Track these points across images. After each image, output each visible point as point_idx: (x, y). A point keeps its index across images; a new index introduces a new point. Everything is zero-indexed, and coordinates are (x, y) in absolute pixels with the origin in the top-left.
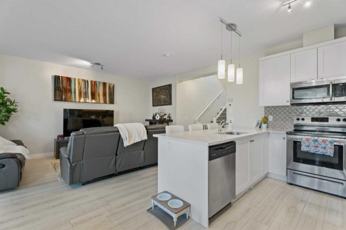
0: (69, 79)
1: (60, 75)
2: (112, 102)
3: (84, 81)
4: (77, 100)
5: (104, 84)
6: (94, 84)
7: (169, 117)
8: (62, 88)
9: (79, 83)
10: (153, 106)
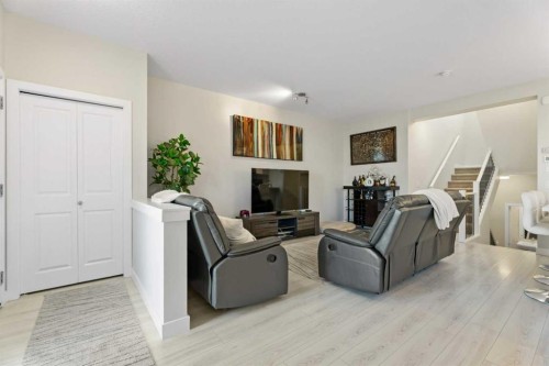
0: (251, 122)
1: (241, 115)
2: (300, 158)
3: (268, 123)
4: (260, 155)
5: (291, 128)
6: (279, 128)
7: (393, 182)
8: (242, 135)
9: (263, 128)
10: (352, 164)
